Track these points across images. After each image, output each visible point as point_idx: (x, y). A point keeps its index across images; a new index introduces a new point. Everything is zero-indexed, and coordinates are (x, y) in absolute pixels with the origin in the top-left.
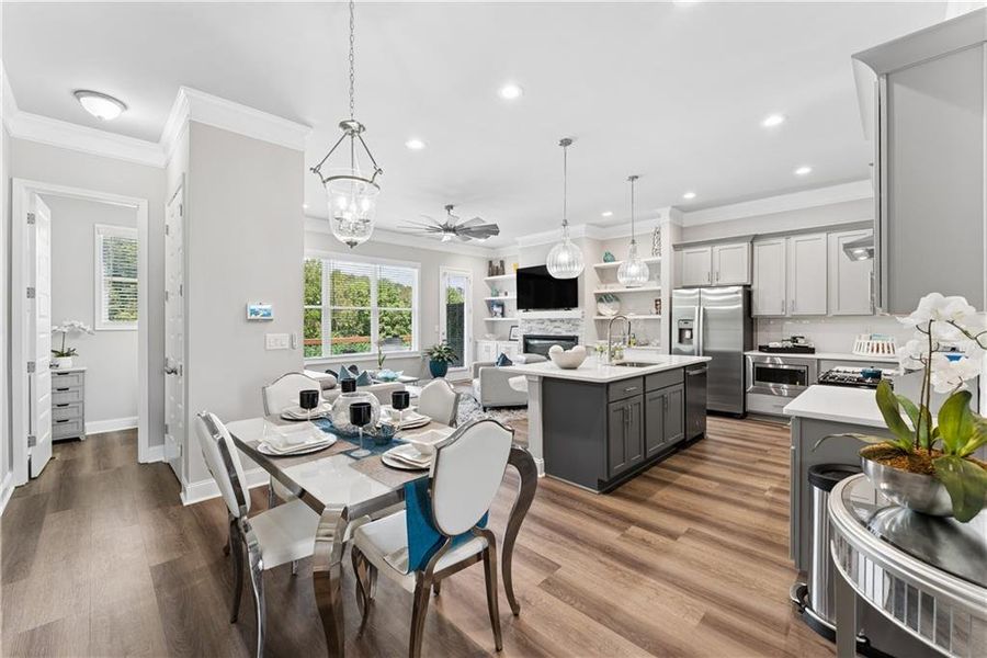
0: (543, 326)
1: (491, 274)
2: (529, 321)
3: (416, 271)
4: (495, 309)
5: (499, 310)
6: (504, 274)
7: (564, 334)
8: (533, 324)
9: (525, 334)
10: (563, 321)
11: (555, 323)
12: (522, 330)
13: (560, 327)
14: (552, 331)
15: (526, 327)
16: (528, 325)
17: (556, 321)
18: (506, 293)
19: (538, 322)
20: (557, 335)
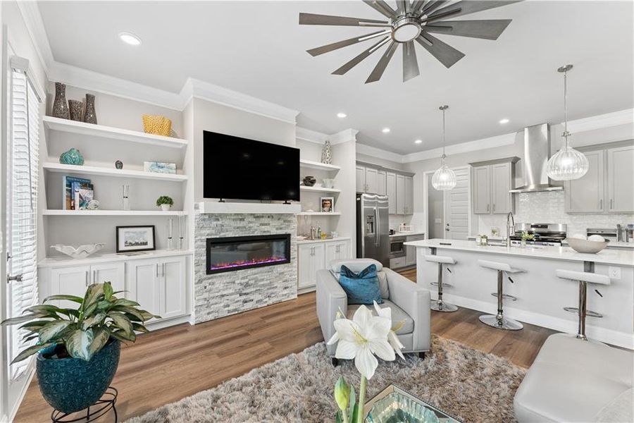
0: (242, 224)
5: (88, 194)
6: (94, 120)
7: (274, 232)
8: (226, 222)
9: (210, 237)
10: (273, 217)
11: (261, 219)
12: (203, 232)
13: (269, 224)
14: (256, 230)
15: (212, 226)
16: (215, 223)
17: (263, 217)
18: (119, 165)
19: (235, 217)
20: (264, 234)
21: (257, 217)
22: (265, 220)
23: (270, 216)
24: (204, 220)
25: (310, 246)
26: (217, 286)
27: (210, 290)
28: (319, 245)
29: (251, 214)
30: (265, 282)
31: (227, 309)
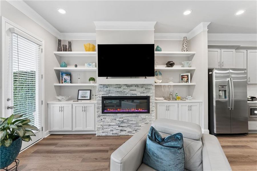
0: (120, 90)
1: (59, 50)
2: (107, 86)
4: (65, 77)
5: (68, 78)
6: (71, 51)
7: (139, 95)
8: (111, 88)
9: (103, 96)
10: (138, 86)
11: (131, 87)
12: (100, 93)
13: (136, 90)
14: (128, 93)
15: (104, 90)
16: (106, 89)
17: (132, 86)
18: (76, 66)
19: (116, 86)
20: (132, 96)
21: (128, 86)
22: (133, 88)
23: (137, 86)
24: (101, 87)
25: (166, 105)
26: (107, 120)
27: (104, 122)
28: (173, 104)
29: (125, 85)
30: (134, 122)
31: (112, 132)
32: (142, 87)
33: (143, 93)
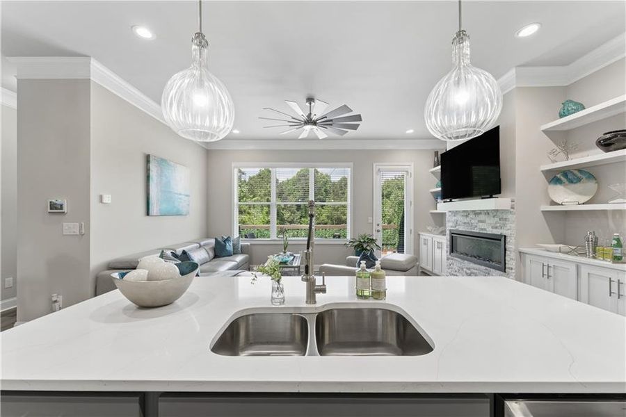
0: (467, 220)
1: (437, 164)
2: (455, 213)
3: (349, 169)
7: (490, 231)
8: (459, 217)
9: (452, 229)
10: (488, 214)
11: (479, 216)
13: (485, 222)
14: (476, 226)
15: (453, 220)
16: (454, 218)
17: (481, 213)
19: (462, 214)
20: (481, 232)
21: (476, 213)
22: (482, 217)
23: (487, 213)
24: (450, 216)
29: (473, 211)
32: (494, 217)
33: (496, 228)
